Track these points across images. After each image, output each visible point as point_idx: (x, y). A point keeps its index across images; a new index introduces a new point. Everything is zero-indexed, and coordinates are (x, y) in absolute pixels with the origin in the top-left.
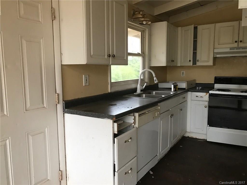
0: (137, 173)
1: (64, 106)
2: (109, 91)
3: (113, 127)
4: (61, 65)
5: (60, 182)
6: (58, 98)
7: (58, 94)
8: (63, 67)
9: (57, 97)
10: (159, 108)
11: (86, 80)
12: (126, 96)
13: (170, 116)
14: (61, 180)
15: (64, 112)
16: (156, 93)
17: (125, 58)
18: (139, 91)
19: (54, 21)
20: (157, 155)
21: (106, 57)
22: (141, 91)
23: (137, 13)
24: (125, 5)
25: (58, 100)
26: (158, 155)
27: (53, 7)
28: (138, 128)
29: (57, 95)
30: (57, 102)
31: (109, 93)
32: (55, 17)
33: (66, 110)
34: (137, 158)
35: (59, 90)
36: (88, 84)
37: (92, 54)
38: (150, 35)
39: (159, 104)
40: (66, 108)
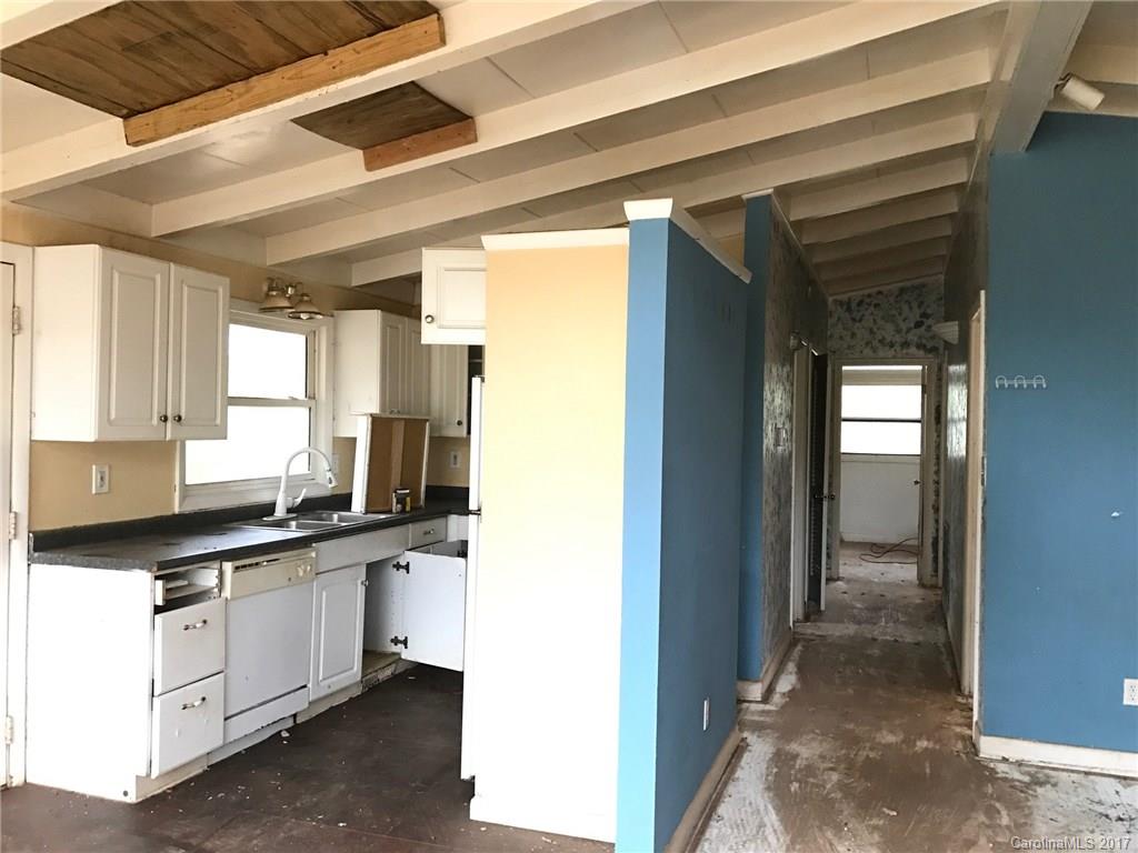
0: (226, 719)
1: (32, 544)
2: (177, 511)
3: (153, 591)
4: (31, 441)
5: (8, 746)
6: (15, 524)
7: (16, 513)
8: (34, 445)
9: (13, 521)
10: (313, 555)
11: (102, 479)
12: (235, 525)
13: (359, 582)
14: (9, 742)
15: (31, 561)
16: (341, 519)
17: (218, 421)
18: (280, 513)
19: (16, 337)
20: (305, 686)
21: (155, 421)
22: (289, 511)
23: (274, 293)
24: (221, 290)
25: (15, 529)
26: (310, 685)
27: (17, 304)
28: (232, 599)
29: (12, 515)
30: (13, 531)
31: (174, 515)
32: (20, 328)
33: (36, 554)
34: (225, 676)
35: (20, 503)
36: (105, 489)
37: (113, 416)
38: (334, 345)
39: (314, 545)
40: (35, 550)
